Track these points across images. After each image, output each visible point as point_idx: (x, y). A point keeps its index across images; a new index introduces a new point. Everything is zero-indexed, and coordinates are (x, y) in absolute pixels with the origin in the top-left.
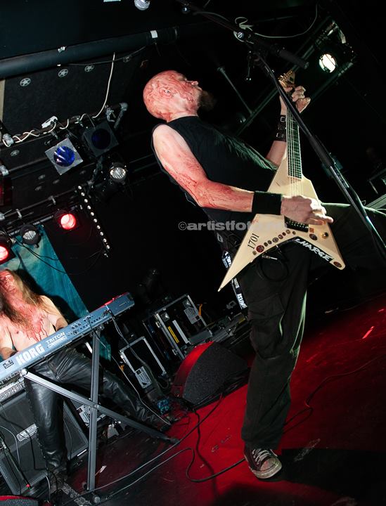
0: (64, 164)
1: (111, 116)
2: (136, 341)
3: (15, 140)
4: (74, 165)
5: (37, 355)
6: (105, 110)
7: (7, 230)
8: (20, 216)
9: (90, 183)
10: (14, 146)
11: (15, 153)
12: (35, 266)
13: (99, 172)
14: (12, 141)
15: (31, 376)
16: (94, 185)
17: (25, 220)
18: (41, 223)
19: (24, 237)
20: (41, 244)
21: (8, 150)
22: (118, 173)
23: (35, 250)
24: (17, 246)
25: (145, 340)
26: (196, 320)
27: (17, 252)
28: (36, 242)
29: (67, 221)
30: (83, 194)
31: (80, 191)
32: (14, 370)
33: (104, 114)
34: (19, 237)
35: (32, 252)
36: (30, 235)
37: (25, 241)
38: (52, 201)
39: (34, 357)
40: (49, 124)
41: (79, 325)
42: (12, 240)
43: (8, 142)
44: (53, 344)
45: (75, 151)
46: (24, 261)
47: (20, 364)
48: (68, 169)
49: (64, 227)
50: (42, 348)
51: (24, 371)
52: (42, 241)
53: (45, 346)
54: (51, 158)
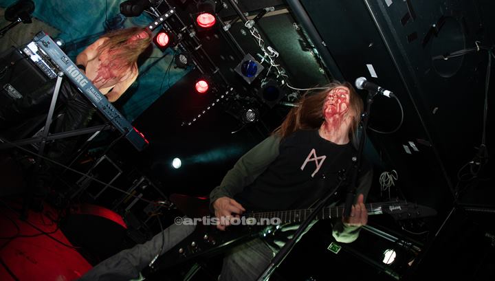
0: (244, 70)
1: (293, 97)
2: (117, 167)
3: (252, 29)
4: (245, 78)
5: (78, 81)
6: (295, 91)
7: (183, 40)
8: (197, 49)
9: (238, 96)
10: (247, 30)
11: (244, 32)
12: (160, 70)
13: (248, 101)
14: (250, 27)
15: (59, 80)
16: (237, 100)
17: (195, 53)
18: (196, 67)
19: (181, 56)
20: (179, 70)
21: (242, 26)
22: (251, 115)
23: (172, 66)
24: (173, 51)
25: (120, 173)
26: (147, 213)
27: (168, 53)
28: (179, 65)
29: (202, 86)
30: (227, 93)
31: (229, 90)
32: (61, 66)
33: (292, 91)
34: (180, 52)
35: (170, 65)
36: (183, 59)
37: (177, 57)
38: (215, 70)
39: (76, 79)
40: (272, 51)
41: (111, 110)
42: (176, 47)
43: (249, 24)
44: (90, 92)
45: (256, 76)
46: (163, 60)
47: (67, 70)
48: (241, 74)
49: (197, 84)
50: (85, 84)
51: (62, 74)
52: (182, 70)
53: (87, 86)
54: (245, 60)
